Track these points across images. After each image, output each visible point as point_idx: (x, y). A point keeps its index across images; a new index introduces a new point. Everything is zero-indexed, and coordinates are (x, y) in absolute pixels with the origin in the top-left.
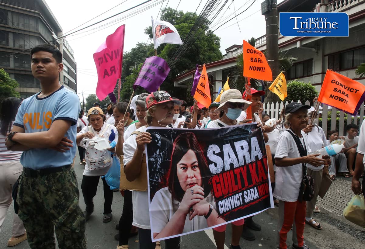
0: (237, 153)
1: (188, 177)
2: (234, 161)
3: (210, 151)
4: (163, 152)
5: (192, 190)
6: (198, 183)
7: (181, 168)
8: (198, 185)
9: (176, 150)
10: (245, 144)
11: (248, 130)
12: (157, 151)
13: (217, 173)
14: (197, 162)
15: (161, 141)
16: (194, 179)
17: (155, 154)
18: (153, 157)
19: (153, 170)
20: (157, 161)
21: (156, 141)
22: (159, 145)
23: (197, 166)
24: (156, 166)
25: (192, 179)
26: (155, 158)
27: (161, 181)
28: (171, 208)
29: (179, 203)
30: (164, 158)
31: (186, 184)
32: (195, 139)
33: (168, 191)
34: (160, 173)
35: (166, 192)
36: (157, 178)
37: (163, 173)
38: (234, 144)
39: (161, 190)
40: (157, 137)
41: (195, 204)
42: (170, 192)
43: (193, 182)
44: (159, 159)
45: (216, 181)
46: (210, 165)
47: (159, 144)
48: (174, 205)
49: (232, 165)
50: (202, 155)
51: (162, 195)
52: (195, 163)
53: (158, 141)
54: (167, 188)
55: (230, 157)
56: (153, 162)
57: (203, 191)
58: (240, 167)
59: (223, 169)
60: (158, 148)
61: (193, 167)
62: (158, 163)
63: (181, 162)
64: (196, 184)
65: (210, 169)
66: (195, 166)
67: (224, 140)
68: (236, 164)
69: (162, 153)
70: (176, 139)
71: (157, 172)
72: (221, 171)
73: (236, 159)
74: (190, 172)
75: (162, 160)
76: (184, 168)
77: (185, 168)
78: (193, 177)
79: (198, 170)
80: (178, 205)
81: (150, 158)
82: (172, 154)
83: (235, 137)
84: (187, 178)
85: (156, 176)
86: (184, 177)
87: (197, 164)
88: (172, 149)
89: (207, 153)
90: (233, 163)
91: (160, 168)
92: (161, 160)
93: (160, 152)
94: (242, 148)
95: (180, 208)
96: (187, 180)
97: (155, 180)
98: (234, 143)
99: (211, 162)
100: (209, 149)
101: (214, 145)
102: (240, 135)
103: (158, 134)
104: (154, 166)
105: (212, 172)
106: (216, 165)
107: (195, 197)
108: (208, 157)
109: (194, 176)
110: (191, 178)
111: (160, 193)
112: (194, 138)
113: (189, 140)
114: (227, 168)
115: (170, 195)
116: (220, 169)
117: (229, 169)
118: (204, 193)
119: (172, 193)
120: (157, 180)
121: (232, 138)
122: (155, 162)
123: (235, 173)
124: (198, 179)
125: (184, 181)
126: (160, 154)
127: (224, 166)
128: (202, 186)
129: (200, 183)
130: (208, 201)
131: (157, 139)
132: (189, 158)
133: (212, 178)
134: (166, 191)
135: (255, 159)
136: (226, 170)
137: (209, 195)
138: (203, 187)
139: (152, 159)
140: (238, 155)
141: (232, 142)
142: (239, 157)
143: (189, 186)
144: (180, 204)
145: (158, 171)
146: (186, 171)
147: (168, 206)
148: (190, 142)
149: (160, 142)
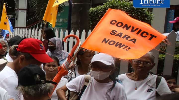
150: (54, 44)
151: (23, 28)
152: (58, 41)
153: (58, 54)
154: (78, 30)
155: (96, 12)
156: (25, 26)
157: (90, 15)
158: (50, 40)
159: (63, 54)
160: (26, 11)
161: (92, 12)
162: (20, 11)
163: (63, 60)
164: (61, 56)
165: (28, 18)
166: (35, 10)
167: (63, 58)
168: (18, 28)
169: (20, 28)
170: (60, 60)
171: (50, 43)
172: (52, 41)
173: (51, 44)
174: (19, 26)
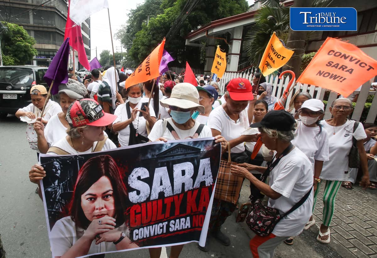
0: (173, 179)
1: (96, 208)
2: (167, 189)
3: (133, 176)
4: (64, 182)
5: (100, 221)
6: (108, 214)
7: (87, 199)
8: (109, 216)
9: (82, 179)
10: (189, 167)
11: (199, 148)
12: (55, 181)
13: (139, 201)
14: (112, 190)
15: (61, 170)
16: (105, 210)
17: (53, 185)
18: (51, 188)
19: (51, 200)
20: (56, 192)
21: (54, 170)
22: (58, 175)
23: (110, 195)
24: (56, 197)
25: (101, 211)
26: (54, 189)
27: (62, 211)
28: (74, 235)
29: (83, 231)
30: (65, 189)
31: (93, 215)
32: (112, 163)
33: (71, 220)
34: (61, 203)
35: (68, 221)
36: (57, 208)
37: (64, 203)
38: (173, 167)
39: (63, 219)
40: (55, 166)
41: (102, 233)
42: (73, 221)
43: (102, 213)
44: (58, 190)
45: (135, 211)
46: (131, 193)
47: (58, 173)
48: (77, 232)
49: (161, 194)
50: (119, 182)
51: (64, 224)
52: (108, 191)
53: (57, 170)
54: (69, 217)
55: (161, 184)
56: (52, 192)
57: (115, 222)
58: (173, 195)
59: (148, 199)
60: (57, 178)
61: (105, 196)
62: (58, 194)
63: (87, 192)
64: (106, 215)
65: (130, 197)
66: (107, 196)
67: (159, 161)
68: (169, 193)
69: (62, 184)
70: (84, 165)
71: (57, 202)
72: (145, 199)
73: (171, 187)
74: (99, 203)
75: (62, 192)
76: (91, 199)
77: (93, 198)
78: (103, 208)
79: (111, 199)
80: (83, 233)
81: (47, 189)
82: (76, 184)
83: (176, 158)
84: (94, 209)
85: (56, 206)
86: (90, 209)
87: (111, 192)
88: (77, 178)
89: (128, 179)
90: (164, 191)
91: (60, 198)
92: (60, 191)
93: (59, 183)
94: (183, 173)
95: (84, 235)
96: (94, 212)
97: (55, 210)
98: (174, 165)
99: (133, 190)
100: (133, 173)
101: (142, 168)
102: (185, 154)
103: (57, 161)
104: (53, 196)
105: (131, 200)
106: (138, 193)
107: (103, 227)
108: (129, 184)
109: (104, 206)
110: (100, 209)
111: (61, 222)
112: (112, 161)
113: (104, 164)
114: (155, 196)
115: (74, 224)
116: (143, 198)
117: (157, 198)
118: (115, 224)
119: (76, 222)
120: (57, 209)
121: (171, 159)
122: (53, 193)
123: (165, 203)
124: (109, 210)
125: (90, 212)
126: (59, 185)
127: (150, 195)
128: (114, 217)
129: (112, 213)
130: (119, 230)
131: (55, 168)
132: (100, 187)
133: (131, 208)
134: (69, 219)
135: (199, 186)
136: (152, 199)
137: (123, 226)
138: (116, 217)
139: (49, 190)
140: (174, 182)
141: (171, 164)
142: (175, 185)
143: (95, 217)
144: (85, 231)
145: (59, 202)
146: (93, 202)
147: (70, 233)
148: (104, 167)
149: (59, 172)
150: (264, 89)
151: (234, 72)
152: (268, 86)
153: (267, 99)
154: (288, 76)
155: (309, 58)
156: (236, 71)
157: (303, 61)
158: (260, 84)
159: (272, 98)
160: (238, 56)
161: (305, 59)
162: (232, 56)
163: (271, 104)
164: (270, 100)
165: (240, 63)
166: (249, 56)
167: (272, 103)
168: (229, 72)
169: (232, 72)
170: (268, 104)
171: (260, 87)
172: (262, 86)
173: (262, 89)
174: (231, 70)
